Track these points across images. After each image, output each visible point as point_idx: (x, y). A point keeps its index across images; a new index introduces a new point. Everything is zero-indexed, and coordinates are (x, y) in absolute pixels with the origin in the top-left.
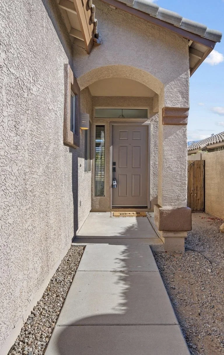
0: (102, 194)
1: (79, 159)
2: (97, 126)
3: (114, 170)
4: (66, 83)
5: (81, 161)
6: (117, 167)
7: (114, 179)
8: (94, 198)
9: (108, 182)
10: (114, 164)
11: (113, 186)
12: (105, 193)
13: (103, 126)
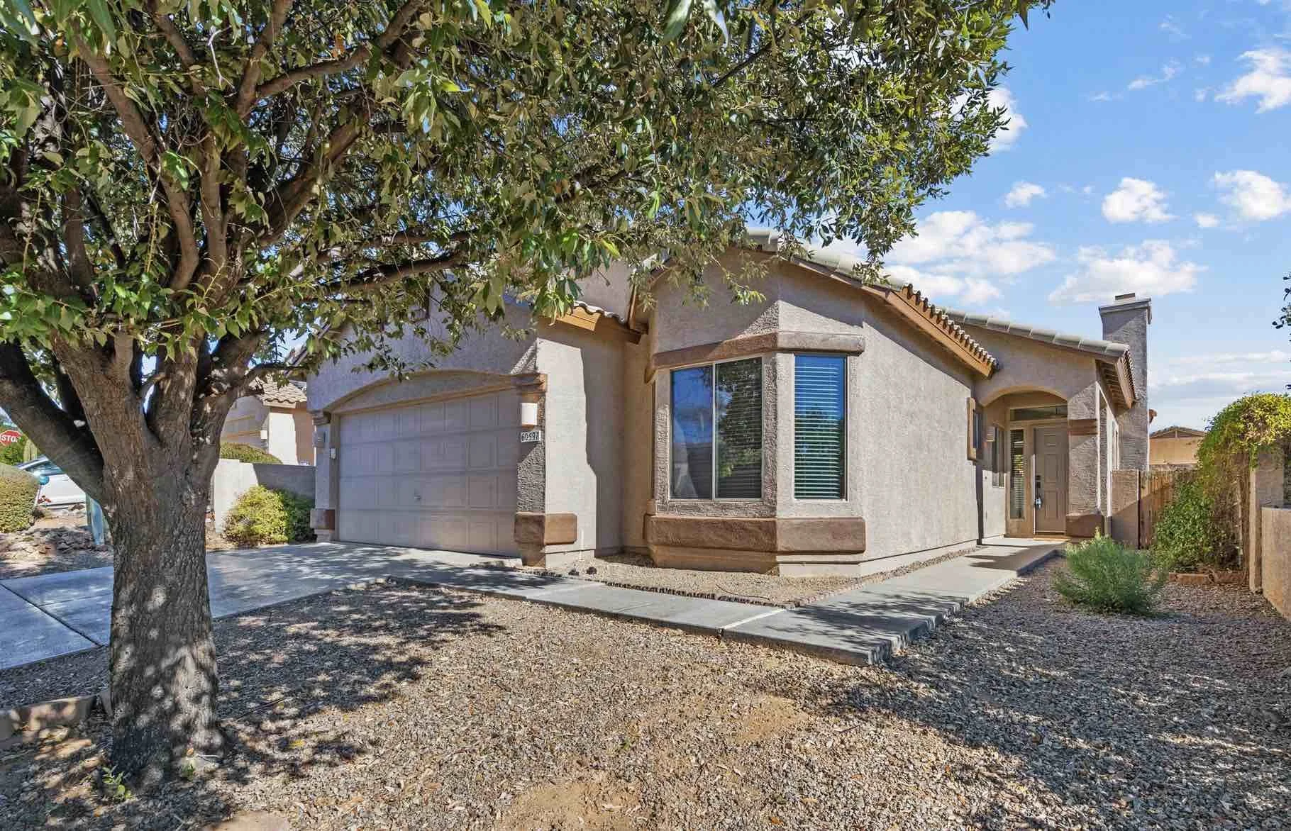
0: (1020, 515)
1: (984, 472)
2: (1013, 431)
3: (1038, 485)
4: (968, 409)
5: (988, 475)
6: (1042, 482)
7: (1037, 496)
8: (1010, 521)
9: (1029, 502)
10: (1038, 477)
11: (1036, 506)
12: (1025, 514)
13: (1022, 431)
